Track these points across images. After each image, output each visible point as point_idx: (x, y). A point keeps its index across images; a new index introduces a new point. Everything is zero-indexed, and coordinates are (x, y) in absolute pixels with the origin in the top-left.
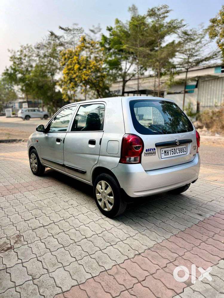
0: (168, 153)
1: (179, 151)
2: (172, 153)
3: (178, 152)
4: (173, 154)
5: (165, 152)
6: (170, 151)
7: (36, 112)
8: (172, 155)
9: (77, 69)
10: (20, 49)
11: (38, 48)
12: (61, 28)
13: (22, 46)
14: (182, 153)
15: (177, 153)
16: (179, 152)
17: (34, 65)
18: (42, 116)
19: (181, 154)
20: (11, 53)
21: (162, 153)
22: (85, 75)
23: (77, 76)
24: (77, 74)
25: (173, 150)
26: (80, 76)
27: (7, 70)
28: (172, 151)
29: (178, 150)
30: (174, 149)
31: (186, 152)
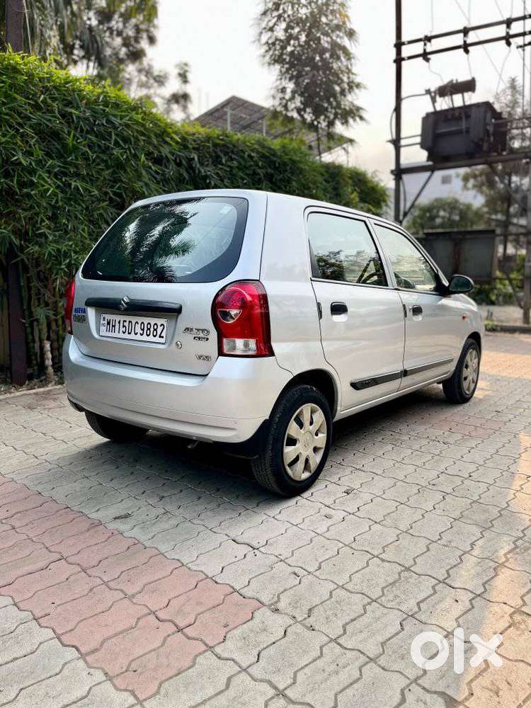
0: (114, 326)
1: (143, 330)
2: (122, 329)
3: (138, 330)
4: (124, 333)
5: (109, 323)
6: (119, 323)
8: (121, 335)
14: (151, 338)
15: (136, 334)
16: (142, 332)
19: (145, 338)
21: (103, 324)
25: (126, 324)
28: (124, 326)
29: (138, 327)
30: (130, 322)
31: (163, 337)
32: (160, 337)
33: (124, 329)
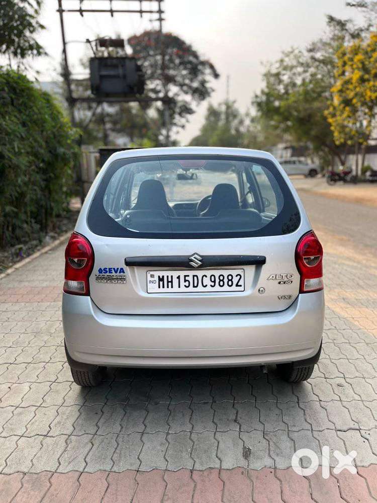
0: (172, 282)
1: (214, 282)
3: (208, 282)
4: (187, 287)
5: (161, 279)
6: (179, 277)
7: (298, 166)
8: (183, 289)
9: (357, 80)
10: (280, 56)
11: (310, 51)
12: (348, 4)
13: (283, 52)
14: (226, 288)
15: (205, 286)
16: (212, 284)
17: (299, 81)
18: (307, 172)
19: (217, 288)
20: (266, 66)
21: (153, 281)
22: (371, 90)
23: (356, 95)
24: (358, 89)
25: (190, 279)
26: (362, 93)
27: (257, 96)
28: (185, 281)
30: (195, 276)
31: (241, 286)
32: (237, 285)
33: (187, 284)
